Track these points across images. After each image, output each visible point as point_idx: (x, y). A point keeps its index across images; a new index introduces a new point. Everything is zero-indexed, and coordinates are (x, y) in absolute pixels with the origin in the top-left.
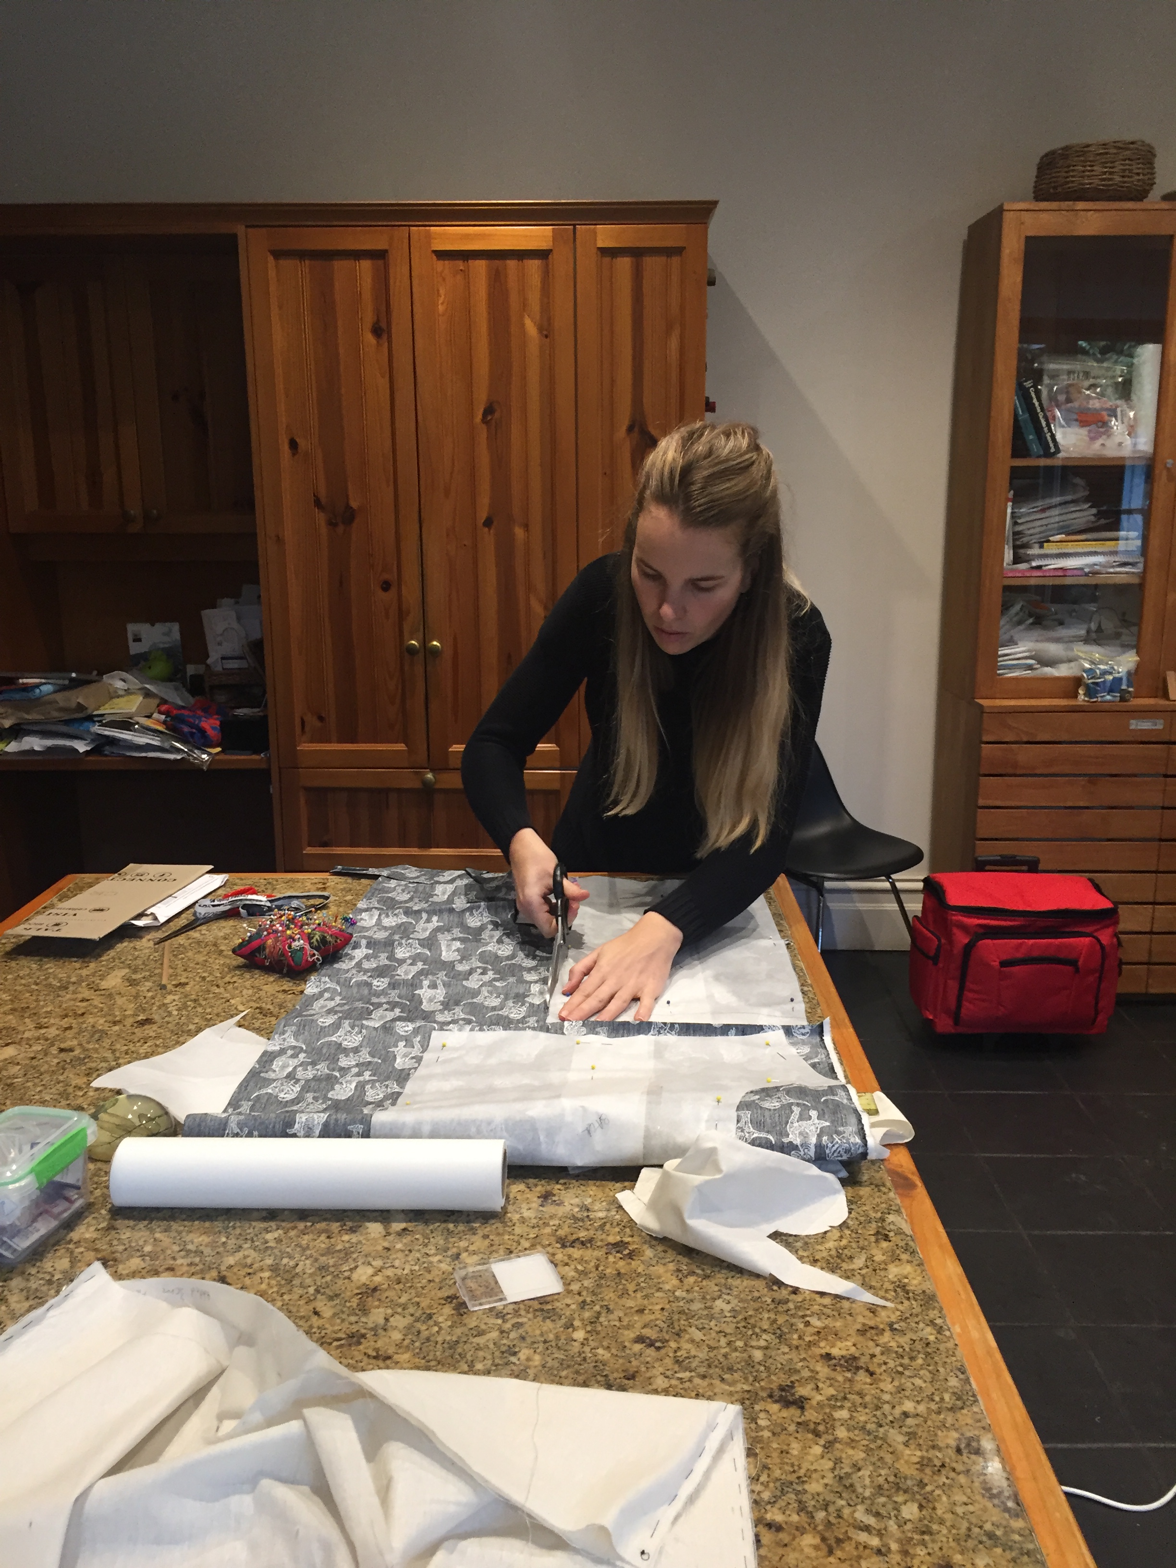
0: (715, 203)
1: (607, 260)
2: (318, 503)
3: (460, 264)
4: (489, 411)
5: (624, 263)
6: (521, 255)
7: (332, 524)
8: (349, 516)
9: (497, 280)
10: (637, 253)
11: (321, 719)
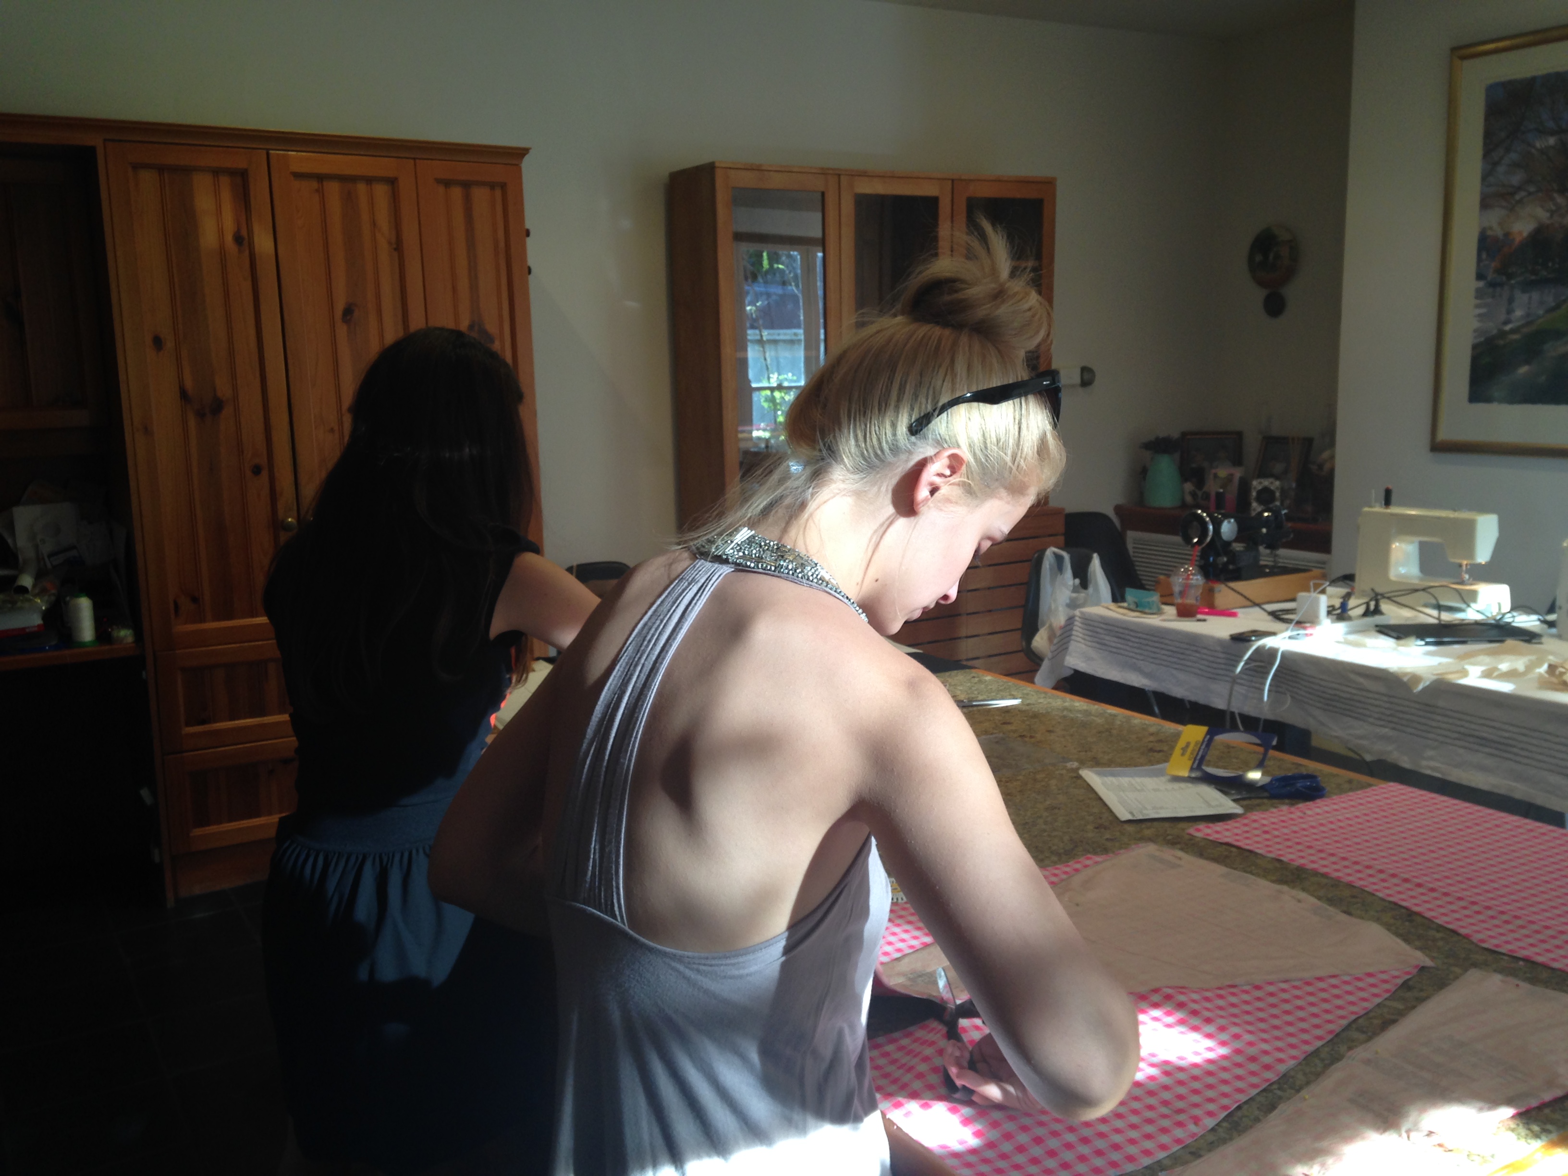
0: (530, 149)
1: (441, 189)
2: (184, 394)
3: (315, 185)
4: (348, 312)
5: (457, 193)
6: (369, 180)
7: (201, 415)
8: (217, 406)
9: (349, 199)
10: (466, 185)
11: (195, 600)
